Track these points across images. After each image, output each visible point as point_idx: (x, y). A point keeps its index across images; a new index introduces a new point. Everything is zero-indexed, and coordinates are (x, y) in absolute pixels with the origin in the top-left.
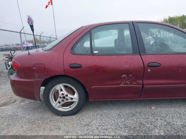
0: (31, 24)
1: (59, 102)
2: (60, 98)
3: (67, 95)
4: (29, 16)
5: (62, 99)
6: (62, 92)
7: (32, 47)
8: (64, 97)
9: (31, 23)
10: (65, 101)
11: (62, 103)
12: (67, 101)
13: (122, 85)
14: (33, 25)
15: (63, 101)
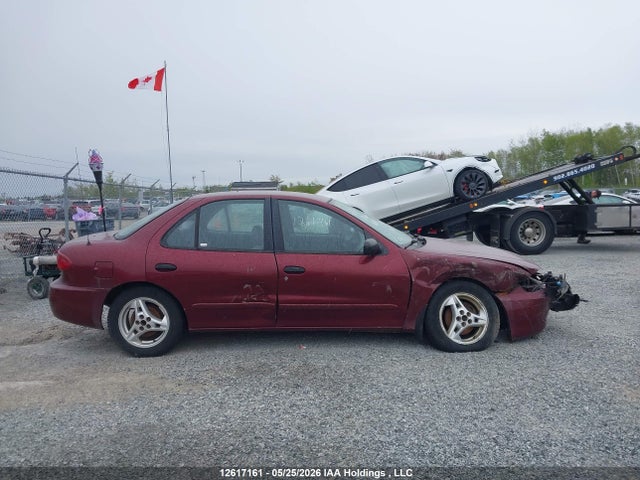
0: (97, 170)
1: (135, 332)
2: (137, 322)
3: (149, 319)
4: (94, 152)
5: (140, 325)
6: (142, 313)
7: (94, 221)
8: (144, 323)
9: (98, 168)
10: (146, 329)
11: (140, 332)
12: (149, 329)
13: (244, 303)
14: (101, 172)
15: (141, 328)
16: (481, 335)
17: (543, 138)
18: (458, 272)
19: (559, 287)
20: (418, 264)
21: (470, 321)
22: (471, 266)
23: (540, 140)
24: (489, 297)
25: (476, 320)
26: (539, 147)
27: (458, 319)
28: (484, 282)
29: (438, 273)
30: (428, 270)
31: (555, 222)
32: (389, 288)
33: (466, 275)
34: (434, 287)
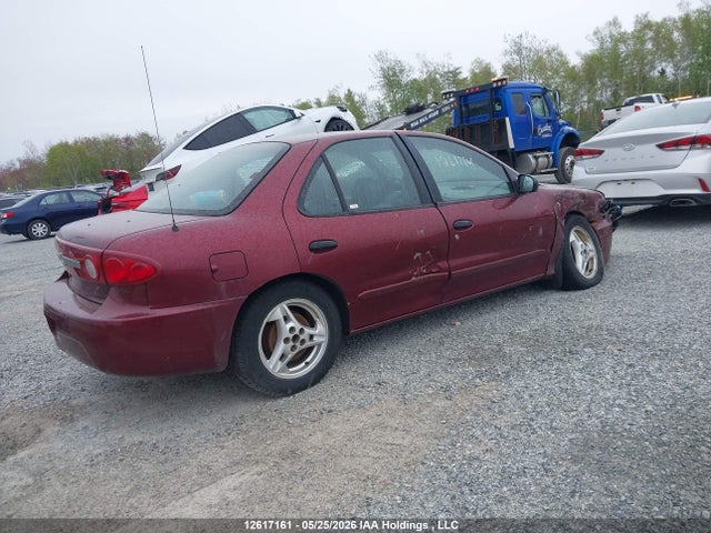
2: (287, 341)
3: (302, 331)
6: (290, 325)
10: (299, 347)
11: (291, 355)
12: (304, 346)
13: (414, 278)
15: (293, 348)
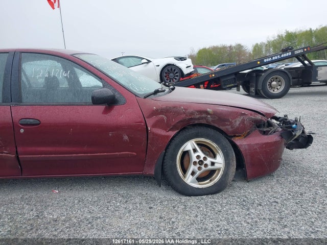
16: (217, 178)
17: (285, 34)
18: (195, 119)
19: (294, 130)
20: (155, 113)
21: (206, 165)
22: (207, 113)
23: (284, 36)
24: (225, 142)
25: (213, 164)
26: (283, 40)
27: (195, 163)
28: (221, 127)
29: (174, 121)
30: (165, 118)
31: (291, 77)
32: (126, 137)
33: (203, 122)
34: (172, 134)
